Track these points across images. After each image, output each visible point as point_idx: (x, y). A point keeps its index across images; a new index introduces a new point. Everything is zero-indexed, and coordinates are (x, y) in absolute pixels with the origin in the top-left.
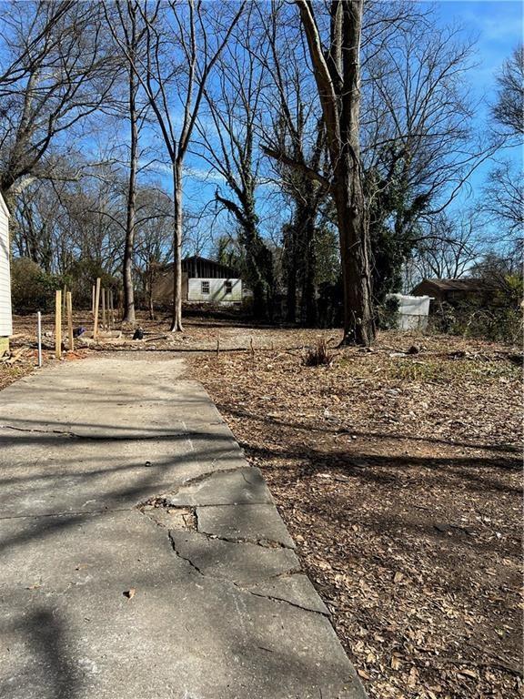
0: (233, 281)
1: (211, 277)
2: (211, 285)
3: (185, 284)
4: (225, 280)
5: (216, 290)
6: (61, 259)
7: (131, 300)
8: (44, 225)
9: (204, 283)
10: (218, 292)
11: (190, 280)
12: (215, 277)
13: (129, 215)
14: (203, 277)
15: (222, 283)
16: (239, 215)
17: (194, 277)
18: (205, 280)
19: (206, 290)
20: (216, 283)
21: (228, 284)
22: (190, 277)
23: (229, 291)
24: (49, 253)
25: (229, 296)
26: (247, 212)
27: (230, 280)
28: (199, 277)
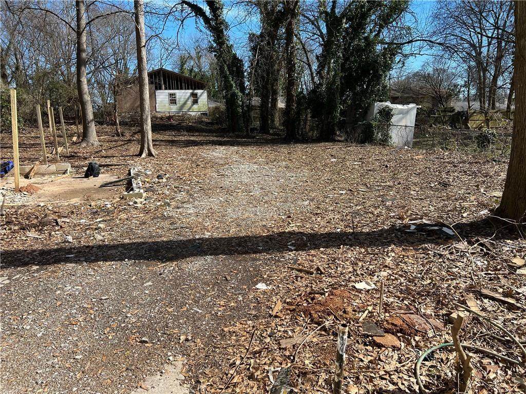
0: (199, 92)
1: (178, 89)
2: (177, 96)
3: (153, 96)
4: (191, 91)
5: (183, 101)
9: (171, 95)
10: (185, 103)
11: (158, 92)
12: (181, 89)
14: (170, 89)
15: (189, 95)
17: (160, 89)
18: (172, 91)
19: (173, 101)
20: (183, 95)
21: (194, 95)
22: (156, 89)
23: (195, 102)
25: (195, 106)
26: (216, 17)
27: (196, 91)
28: (166, 89)
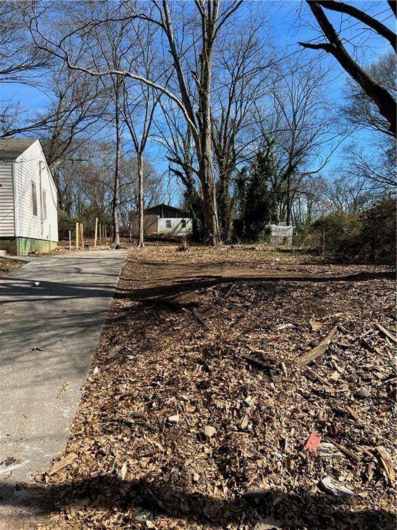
0: (187, 219)
1: (172, 217)
2: (172, 222)
3: (155, 222)
4: (181, 219)
5: (175, 225)
6: (78, 207)
7: (117, 230)
8: (67, 186)
9: (168, 221)
10: (177, 227)
11: (159, 220)
12: (175, 217)
13: (116, 182)
14: (167, 217)
15: (180, 221)
16: (183, 179)
17: (161, 217)
18: (168, 219)
19: (169, 226)
20: (175, 221)
21: (183, 222)
23: (184, 226)
24: (70, 204)
25: (184, 229)
26: (188, 177)
27: (185, 219)
28: (165, 217)
